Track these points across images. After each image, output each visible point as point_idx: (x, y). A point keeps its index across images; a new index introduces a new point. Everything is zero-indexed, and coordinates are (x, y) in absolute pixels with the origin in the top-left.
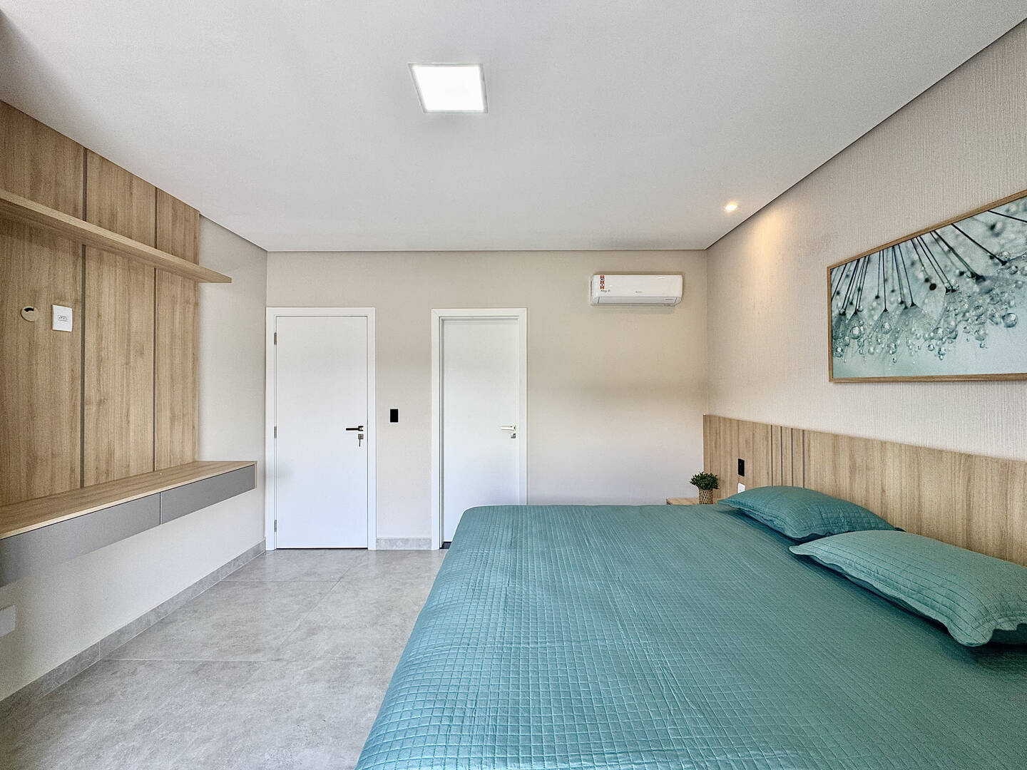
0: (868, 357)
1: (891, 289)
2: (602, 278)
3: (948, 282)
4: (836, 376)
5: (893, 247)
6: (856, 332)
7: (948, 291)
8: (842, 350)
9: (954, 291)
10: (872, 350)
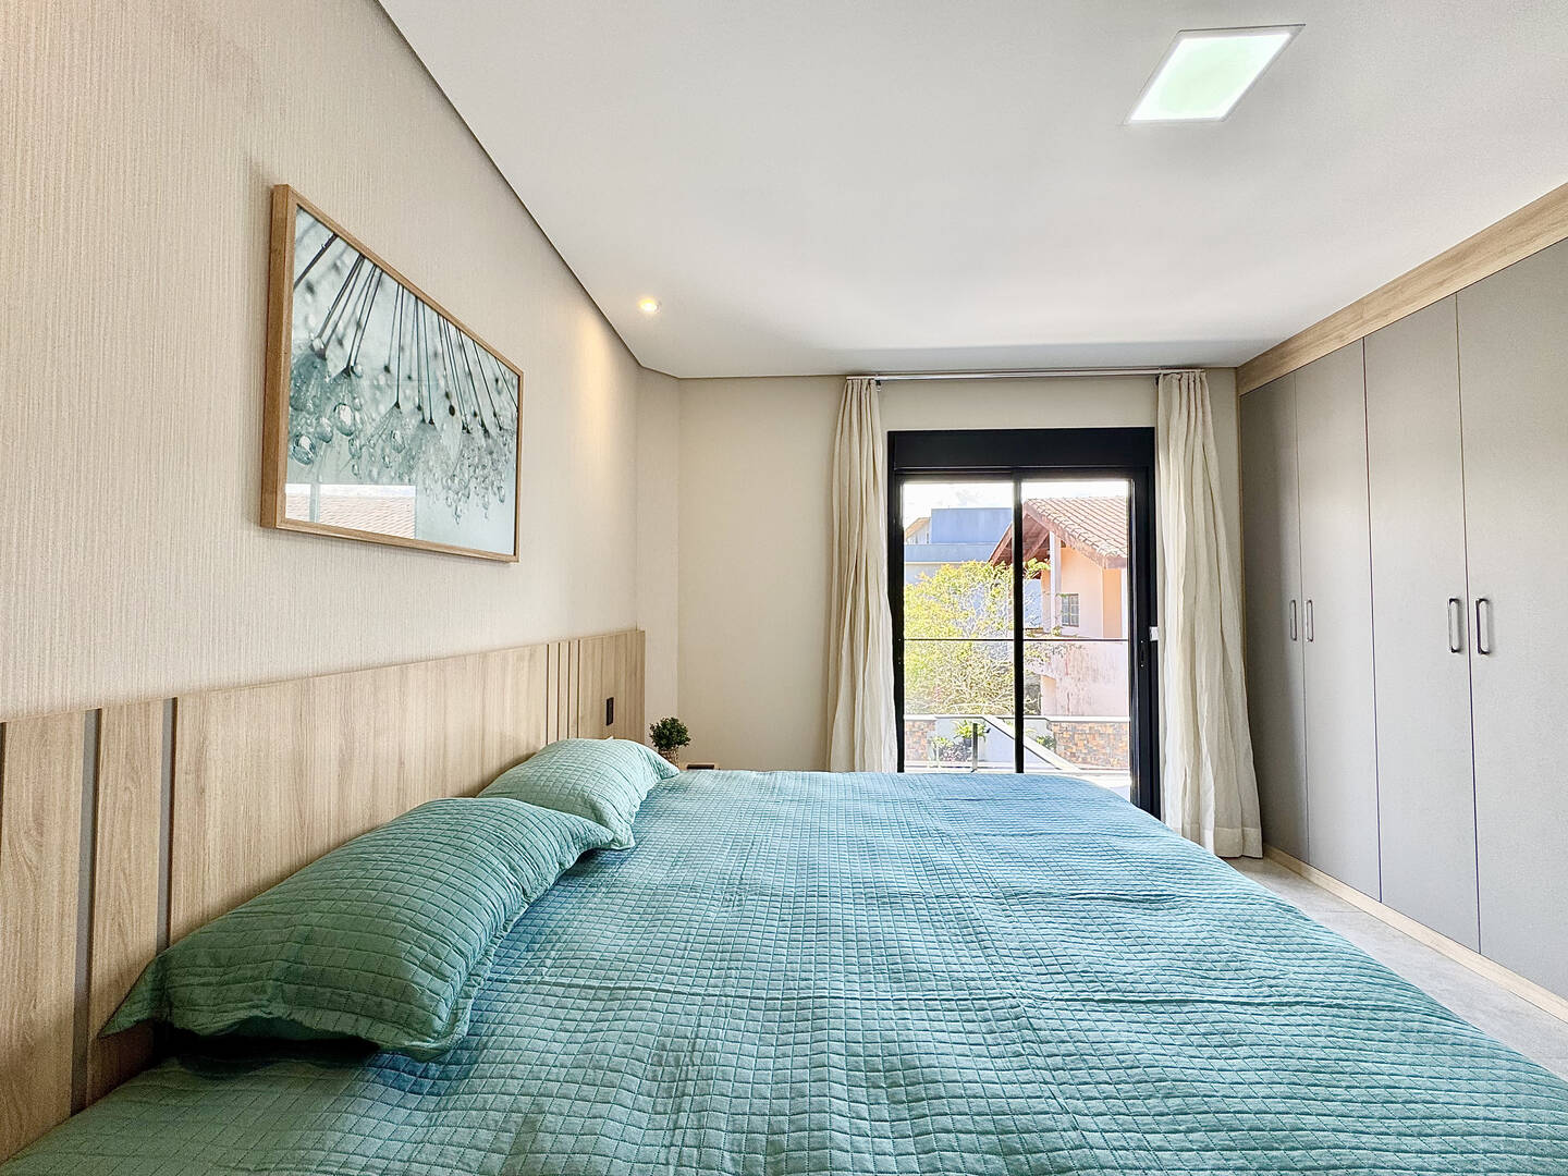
1: (407, 372)
3: (465, 415)
5: (416, 301)
6: (346, 415)
7: (464, 428)
8: (313, 447)
9: (468, 432)
10: (375, 473)
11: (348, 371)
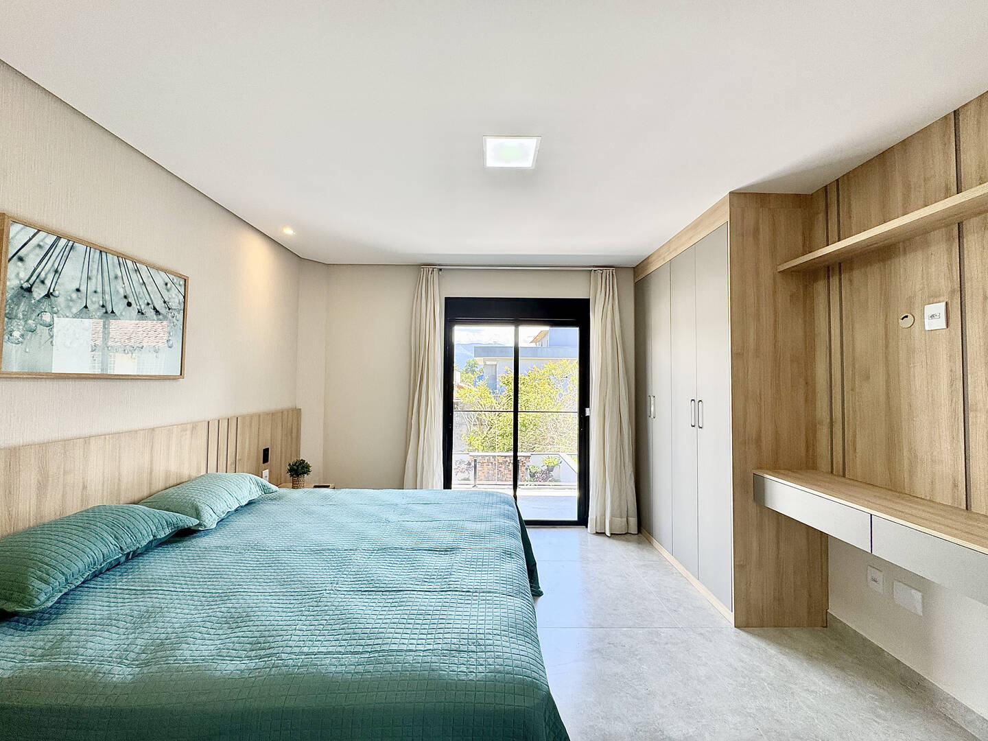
1: (94, 289)
3: (140, 305)
6: (47, 317)
7: (139, 312)
8: (22, 336)
9: (142, 314)
11: (48, 295)
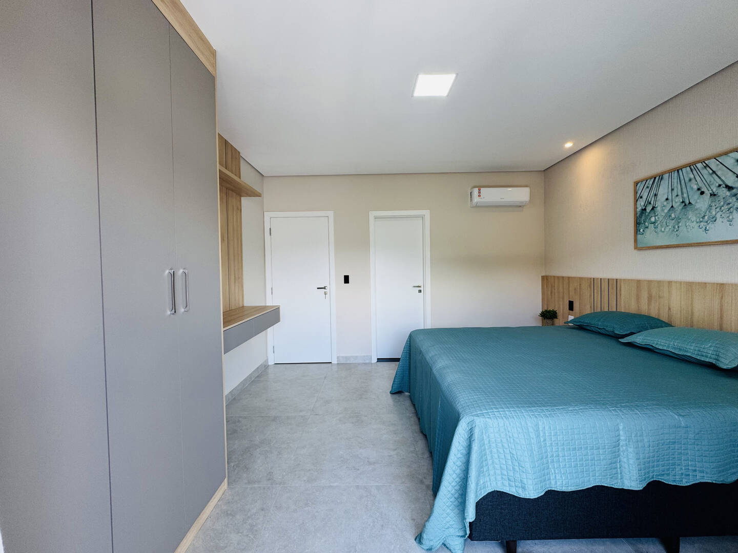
0: (661, 234)
1: (676, 194)
2: (479, 190)
4: (639, 245)
5: (678, 171)
6: (653, 219)
7: (711, 195)
8: (643, 231)
9: (715, 195)
10: (663, 229)
